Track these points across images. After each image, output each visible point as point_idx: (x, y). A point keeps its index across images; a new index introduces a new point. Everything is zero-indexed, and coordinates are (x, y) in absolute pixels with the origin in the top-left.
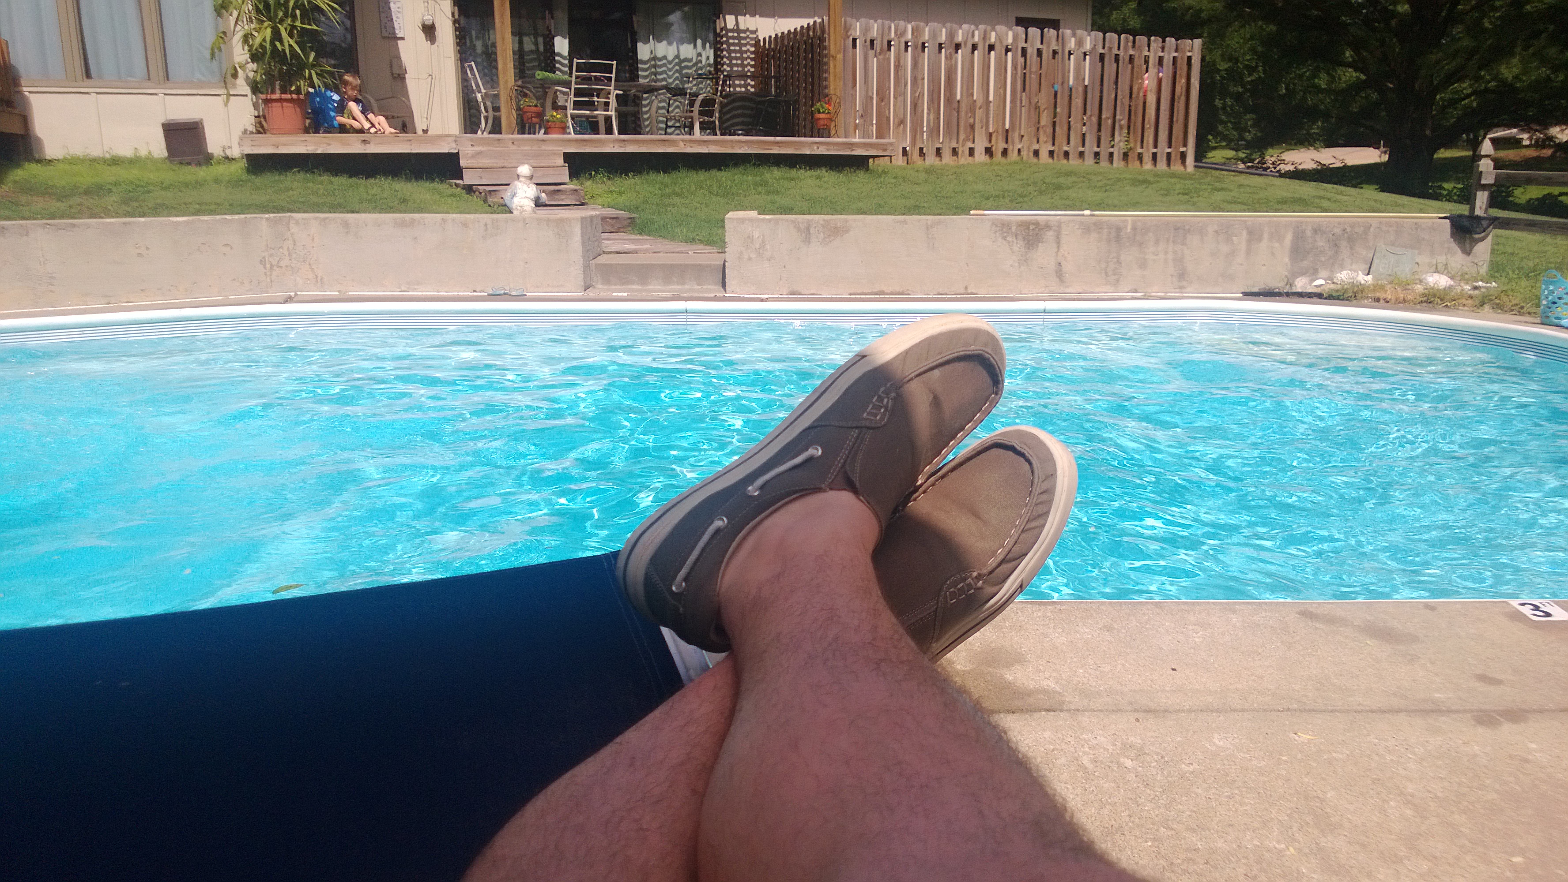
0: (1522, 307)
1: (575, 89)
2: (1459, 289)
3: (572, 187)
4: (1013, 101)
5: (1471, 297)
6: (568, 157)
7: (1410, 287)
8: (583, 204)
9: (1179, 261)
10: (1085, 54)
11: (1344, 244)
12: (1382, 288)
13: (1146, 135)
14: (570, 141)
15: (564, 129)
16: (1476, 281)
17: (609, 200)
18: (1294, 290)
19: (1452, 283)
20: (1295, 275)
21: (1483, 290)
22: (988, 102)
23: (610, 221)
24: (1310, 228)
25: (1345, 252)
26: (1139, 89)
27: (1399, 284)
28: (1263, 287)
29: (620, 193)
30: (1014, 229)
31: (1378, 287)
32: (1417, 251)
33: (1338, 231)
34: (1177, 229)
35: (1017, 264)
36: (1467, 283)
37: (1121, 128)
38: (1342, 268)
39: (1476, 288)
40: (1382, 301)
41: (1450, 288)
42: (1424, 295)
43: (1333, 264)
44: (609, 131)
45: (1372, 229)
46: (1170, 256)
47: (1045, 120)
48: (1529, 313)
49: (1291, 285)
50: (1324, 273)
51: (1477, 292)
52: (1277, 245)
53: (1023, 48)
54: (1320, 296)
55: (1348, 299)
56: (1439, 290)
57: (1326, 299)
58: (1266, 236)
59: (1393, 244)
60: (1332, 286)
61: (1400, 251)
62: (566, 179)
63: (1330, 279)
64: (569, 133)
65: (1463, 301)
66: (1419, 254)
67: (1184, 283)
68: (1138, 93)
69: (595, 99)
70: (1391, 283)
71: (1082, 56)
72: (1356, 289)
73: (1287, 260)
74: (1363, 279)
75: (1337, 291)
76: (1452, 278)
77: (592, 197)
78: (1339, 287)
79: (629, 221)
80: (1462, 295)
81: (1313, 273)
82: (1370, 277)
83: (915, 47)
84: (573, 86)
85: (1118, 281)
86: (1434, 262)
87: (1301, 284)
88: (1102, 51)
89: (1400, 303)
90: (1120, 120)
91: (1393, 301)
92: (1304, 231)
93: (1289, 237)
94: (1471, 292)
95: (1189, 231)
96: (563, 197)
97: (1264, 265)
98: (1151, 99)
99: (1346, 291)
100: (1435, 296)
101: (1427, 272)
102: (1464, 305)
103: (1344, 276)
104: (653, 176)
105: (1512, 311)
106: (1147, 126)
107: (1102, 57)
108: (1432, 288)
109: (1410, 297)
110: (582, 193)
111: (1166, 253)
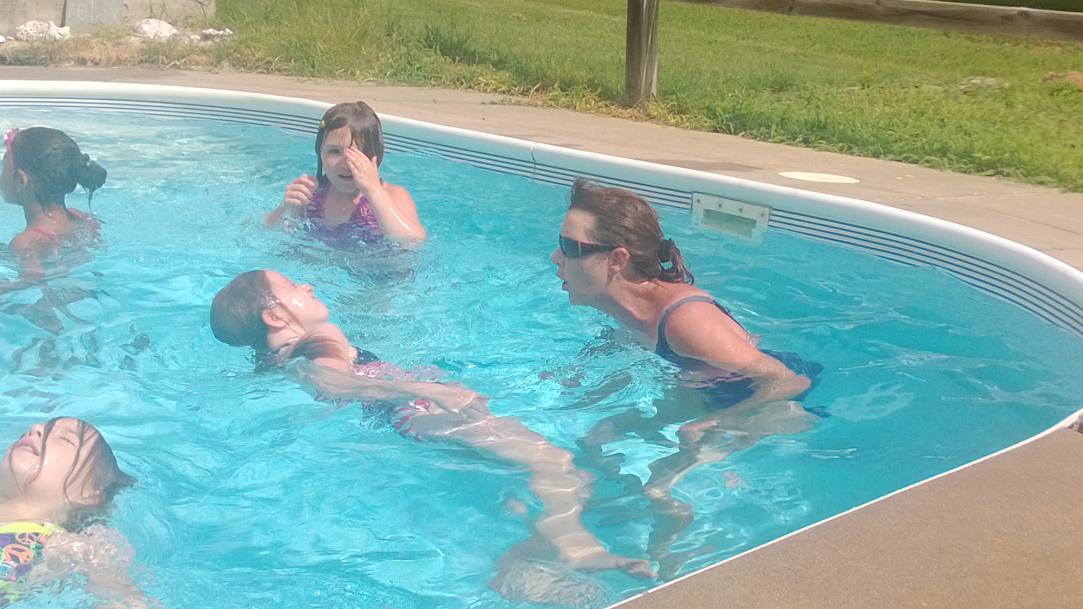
0: (269, 63)
2: (186, 41)
5: (204, 51)
7: (122, 40)
12: (86, 44)
16: (205, 27)
19: (174, 31)
21: (217, 40)
27: (109, 39)
31: (79, 43)
36: (194, 31)
38: (26, 17)
39: (206, 37)
40: (89, 64)
41: (175, 38)
42: (142, 50)
43: (12, 11)
48: (279, 70)
51: (209, 43)
55: (41, 63)
56: (161, 44)
57: (10, 64)
60: (16, 44)
63: (11, 33)
65: (195, 57)
70: (96, 35)
72: (50, 48)
74: (57, 31)
75: (25, 51)
76: (174, 24)
78: (27, 46)
80: (193, 50)
82: (66, 30)
86: (148, 5)
89: (115, 64)
91: (104, 62)
94: (202, 44)
99: (36, 51)
100: (157, 51)
101: (141, 18)
102: (197, 63)
103: (30, 28)
105: (258, 67)
108: (152, 41)
109: (124, 56)
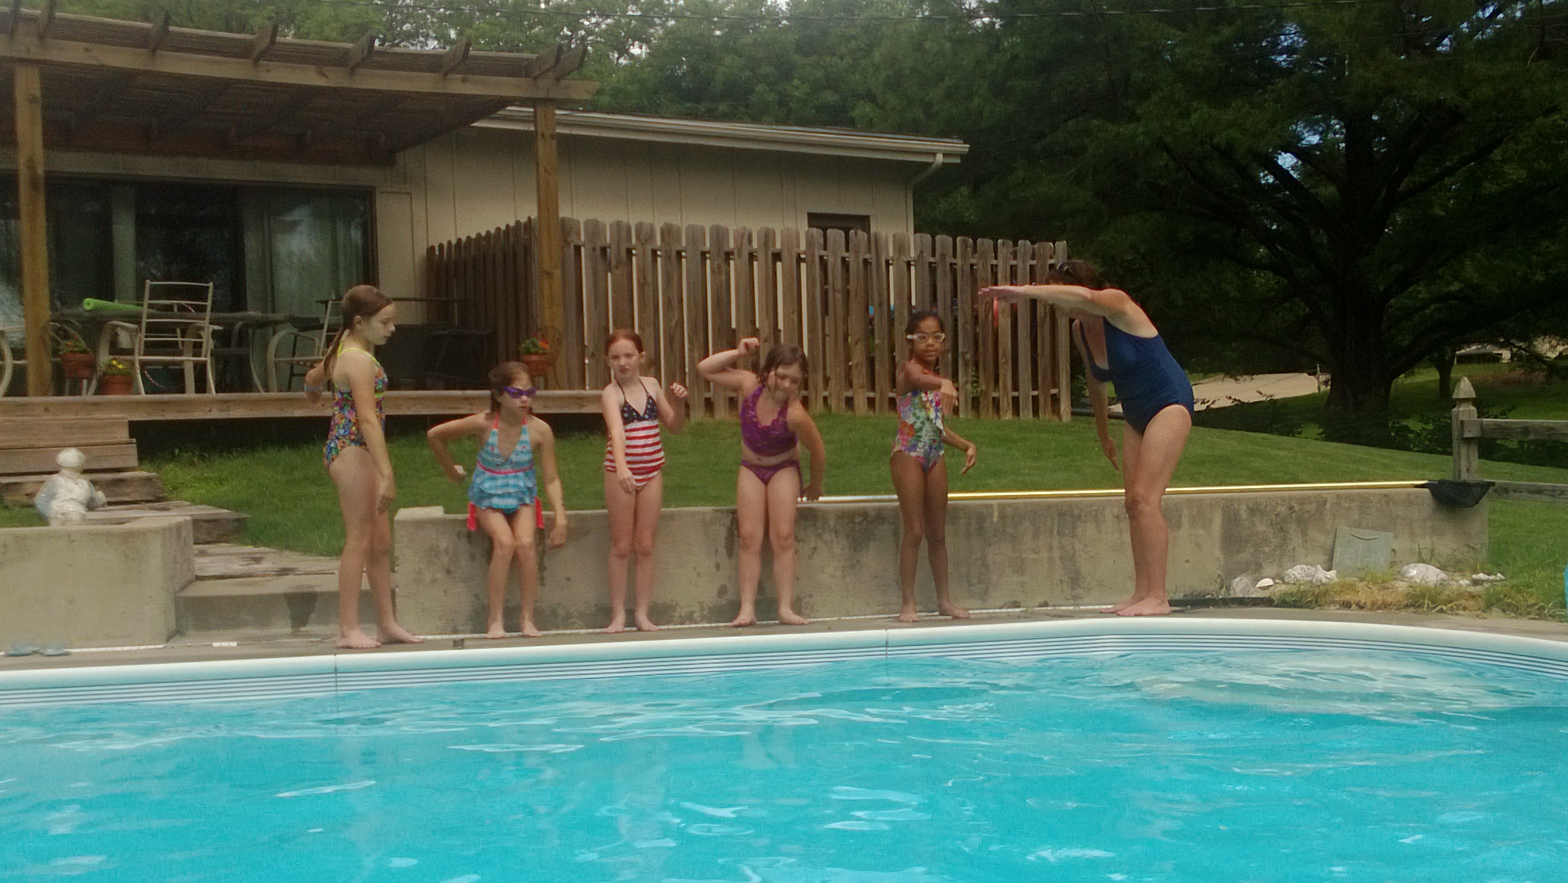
0: (1542, 608)
1: (148, 323)
2: (1454, 586)
3: (144, 474)
4: (812, 330)
5: (1473, 596)
6: (135, 428)
7: (1388, 585)
8: (159, 500)
9: (1070, 560)
10: (909, 264)
11: (1292, 528)
12: (1351, 588)
13: (1001, 372)
14: (138, 403)
15: (128, 385)
16: (1476, 572)
17: (203, 492)
18: (1232, 595)
19: (1443, 575)
20: (1231, 573)
21: (1486, 585)
22: (776, 331)
23: (206, 525)
24: (1243, 507)
25: (1296, 540)
26: (987, 311)
27: (1374, 582)
28: (1189, 592)
29: (221, 482)
30: (832, 523)
31: (1345, 587)
32: (1391, 534)
33: (1282, 509)
34: (1062, 515)
35: (839, 573)
36: (1463, 576)
37: (966, 364)
38: (1294, 561)
39: (1476, 582)
40: (1354, 606)
41: (1442, 583)
42: (1408, 595)
43: (1282, 555)
44: (201, 387)
45: (1328, 505)
46: (1057, 554)
47: (858, 356)
48: (1552, 616)
49: (1228, 589)
50: (1270, 569)
51: (1479, 588)
52: (1201, 532)
53: (821, 258)
54: (1268, 602)
55: (1308, 606)
56: (1428, 589)
57: (1277, 606)
58: (1185, 520)
59: (1358, 525)
60: (1284, 588)
61: (1369, 534)
62: (133, 461)
63: (1279, 577)
64: (139, 393)
65: (1463, 602)
66: (1396, 537)
67: (1080, 591)
68: (987, 317)
69: (180, 339)
70: (1362, 580)
71: (905, 266)
72: (1317, 591)
73: (1217, 552)
74: (1324, 576)
75: (1291, 594)
76: (1443, 568)
77: (175, 488)
78: (1294, 589)
79: (236, 524)
80: (1460, 594)
81: (1257, 572)
82: (1332, 574)
83: (667, 258)
84: (145, 320)
85: (986, 592)
86: (1417, 549)
87: (1240, 586)
88: (932, 260)
89: (1379, 608)
90: (964, 354)
91: (1369, 605)
92: (1236, 513)
93: (1218, 520)
94: (1472, 589)
95: (1079, 517)
96: (128, 490)
97: (1187, 561)
98: (1005, 323)
99: (1302, 594)
100: (1423, 597)
101: (1408, 563)
102: (1465, 609)
103: (1297, 572)
104: (272, 453)
105: (1529, 613)
106: (1002, 360)
107: (932, 268)
108: (1419, 586)
109: (1390, 600)
110: (159, 484)
111: (1051, 548)
